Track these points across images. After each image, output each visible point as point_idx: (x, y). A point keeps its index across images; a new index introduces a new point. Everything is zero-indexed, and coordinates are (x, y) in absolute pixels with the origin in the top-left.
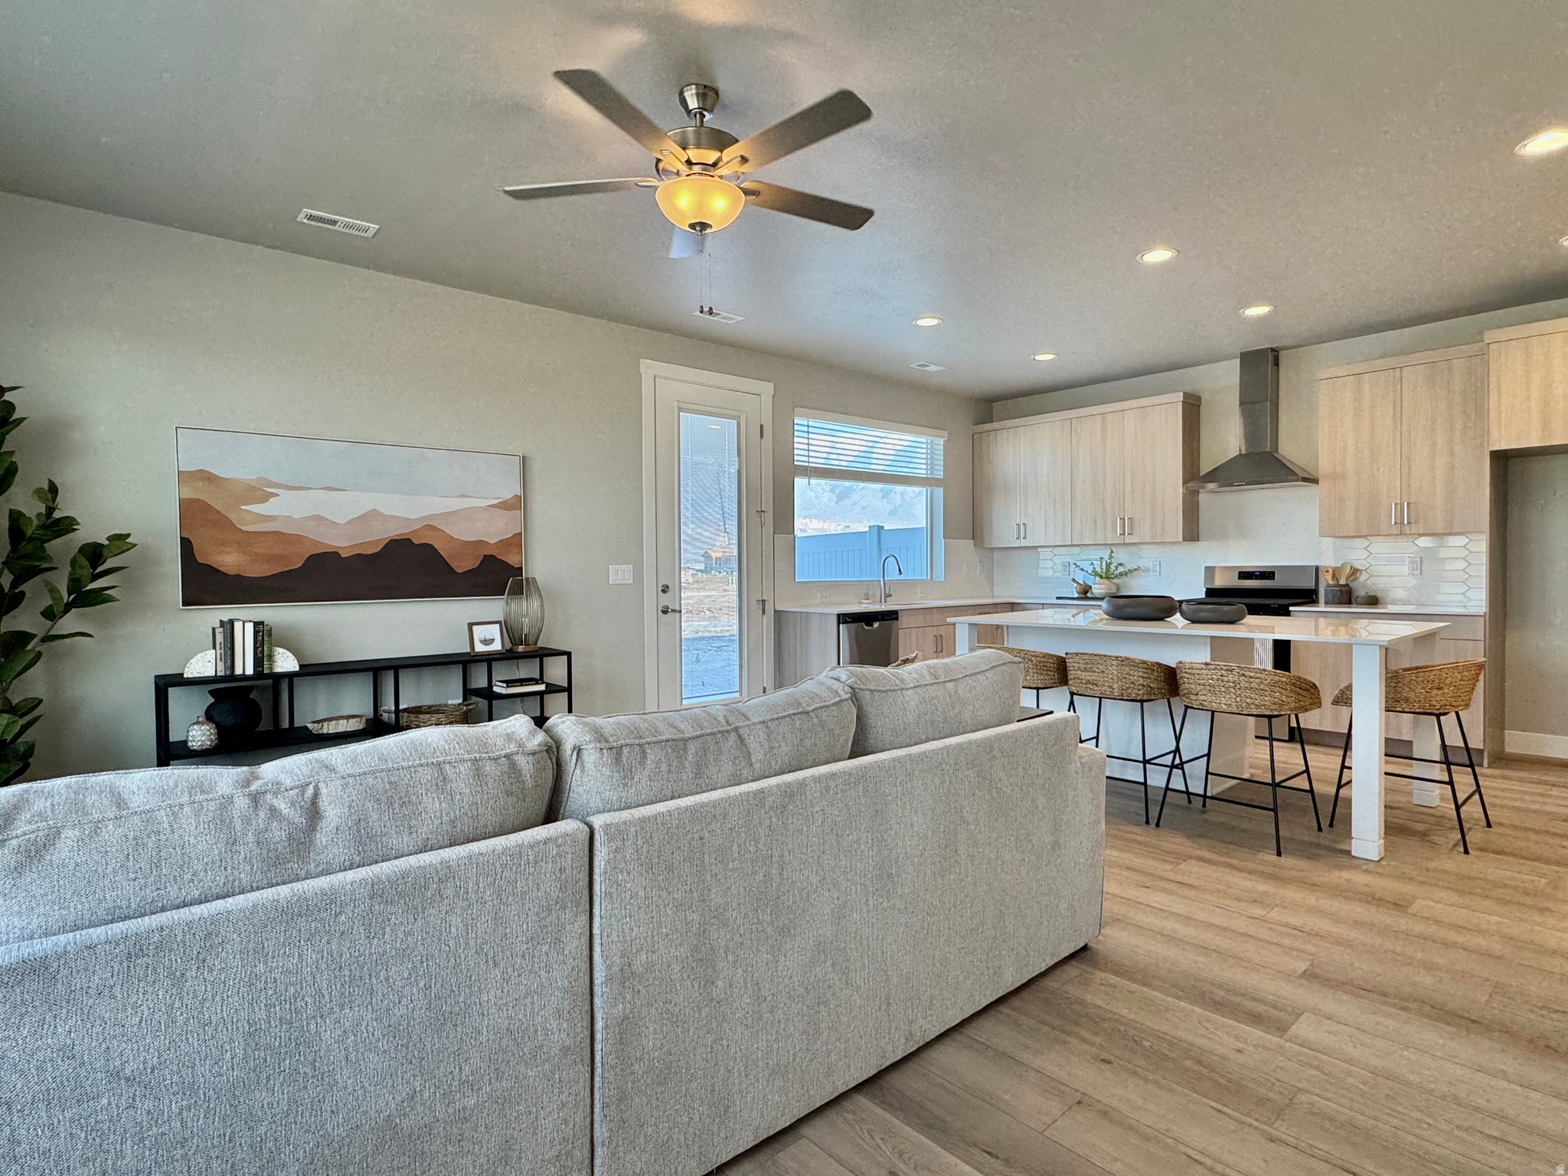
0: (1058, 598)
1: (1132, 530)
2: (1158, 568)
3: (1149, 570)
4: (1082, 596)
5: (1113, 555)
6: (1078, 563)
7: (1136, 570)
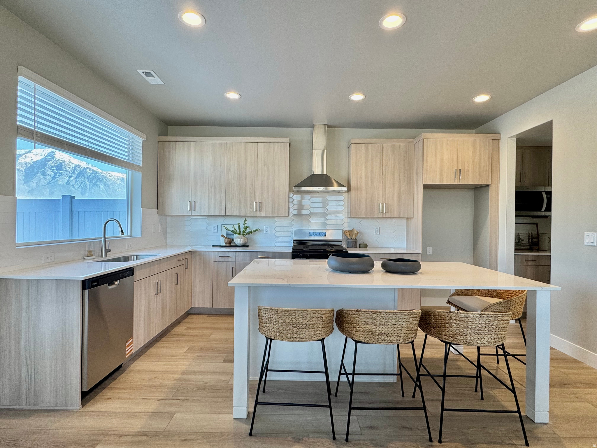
0: (213, 246)
1: (261, 209)
2: (268, 230)
3: (263, 230)
4: (228, 245)
5: (246, 222)
6: (226, 226)
7: (257, 230)
